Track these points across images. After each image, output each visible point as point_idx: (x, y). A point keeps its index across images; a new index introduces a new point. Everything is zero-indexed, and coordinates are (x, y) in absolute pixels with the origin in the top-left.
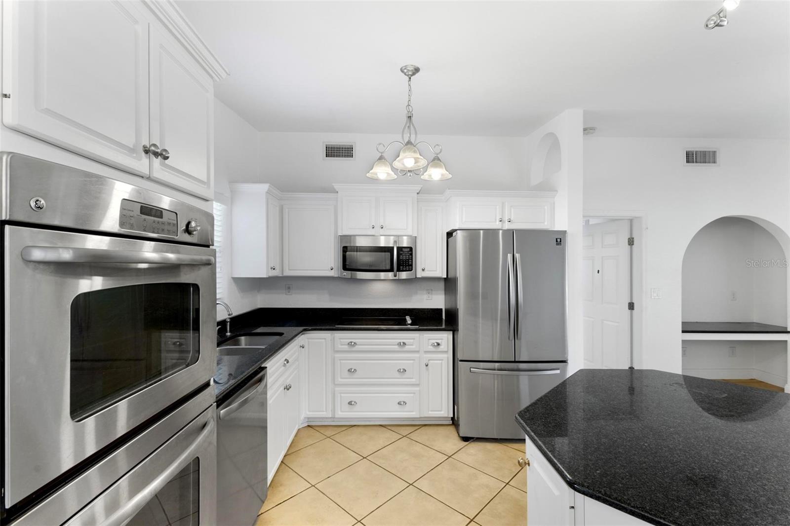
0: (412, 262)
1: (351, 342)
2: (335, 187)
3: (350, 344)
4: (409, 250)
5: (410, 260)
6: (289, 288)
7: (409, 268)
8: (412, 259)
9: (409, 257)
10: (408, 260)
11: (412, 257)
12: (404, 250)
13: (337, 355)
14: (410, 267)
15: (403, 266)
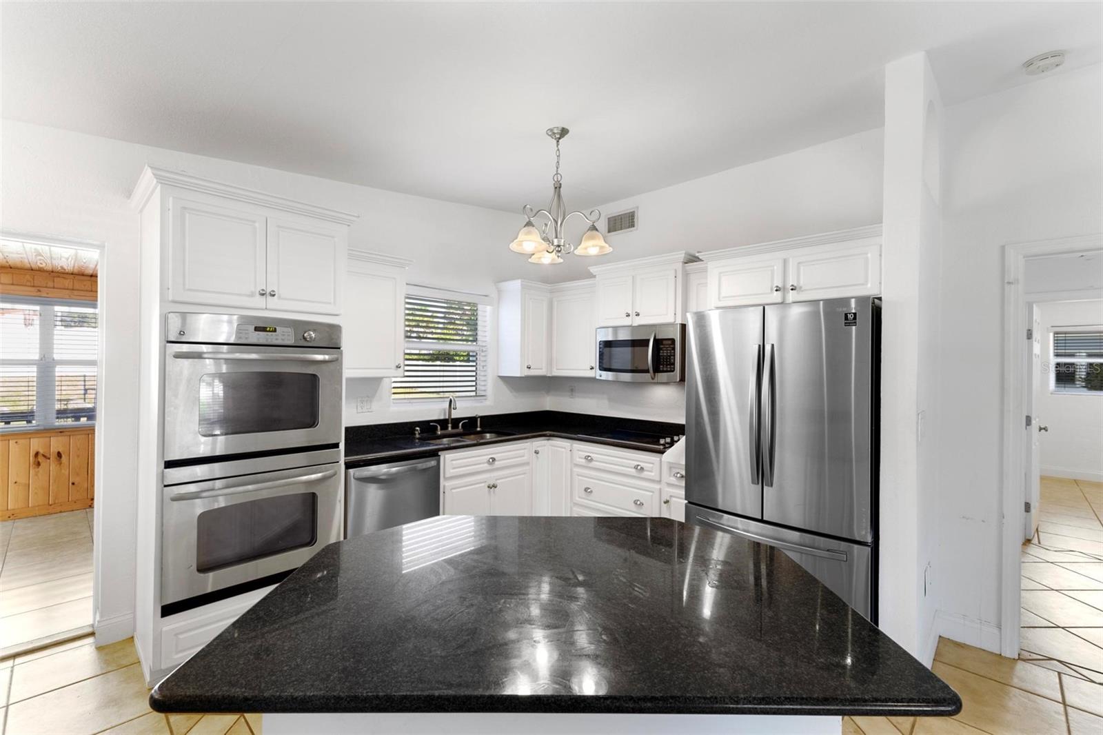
0: (674, 359)
1: (589, 456)
2: (591, 271)
3: (587, 458)
4: (670, 342)
5: (672, 357)
6: (572, 390)
7: (670, 368)
8: (674, 356)
9: (670, 353)
10: (670, 356)
11: (674, 353)
12: (664, 342)
13: (576, 470)
14: (672, 366)
15: (663, 365)
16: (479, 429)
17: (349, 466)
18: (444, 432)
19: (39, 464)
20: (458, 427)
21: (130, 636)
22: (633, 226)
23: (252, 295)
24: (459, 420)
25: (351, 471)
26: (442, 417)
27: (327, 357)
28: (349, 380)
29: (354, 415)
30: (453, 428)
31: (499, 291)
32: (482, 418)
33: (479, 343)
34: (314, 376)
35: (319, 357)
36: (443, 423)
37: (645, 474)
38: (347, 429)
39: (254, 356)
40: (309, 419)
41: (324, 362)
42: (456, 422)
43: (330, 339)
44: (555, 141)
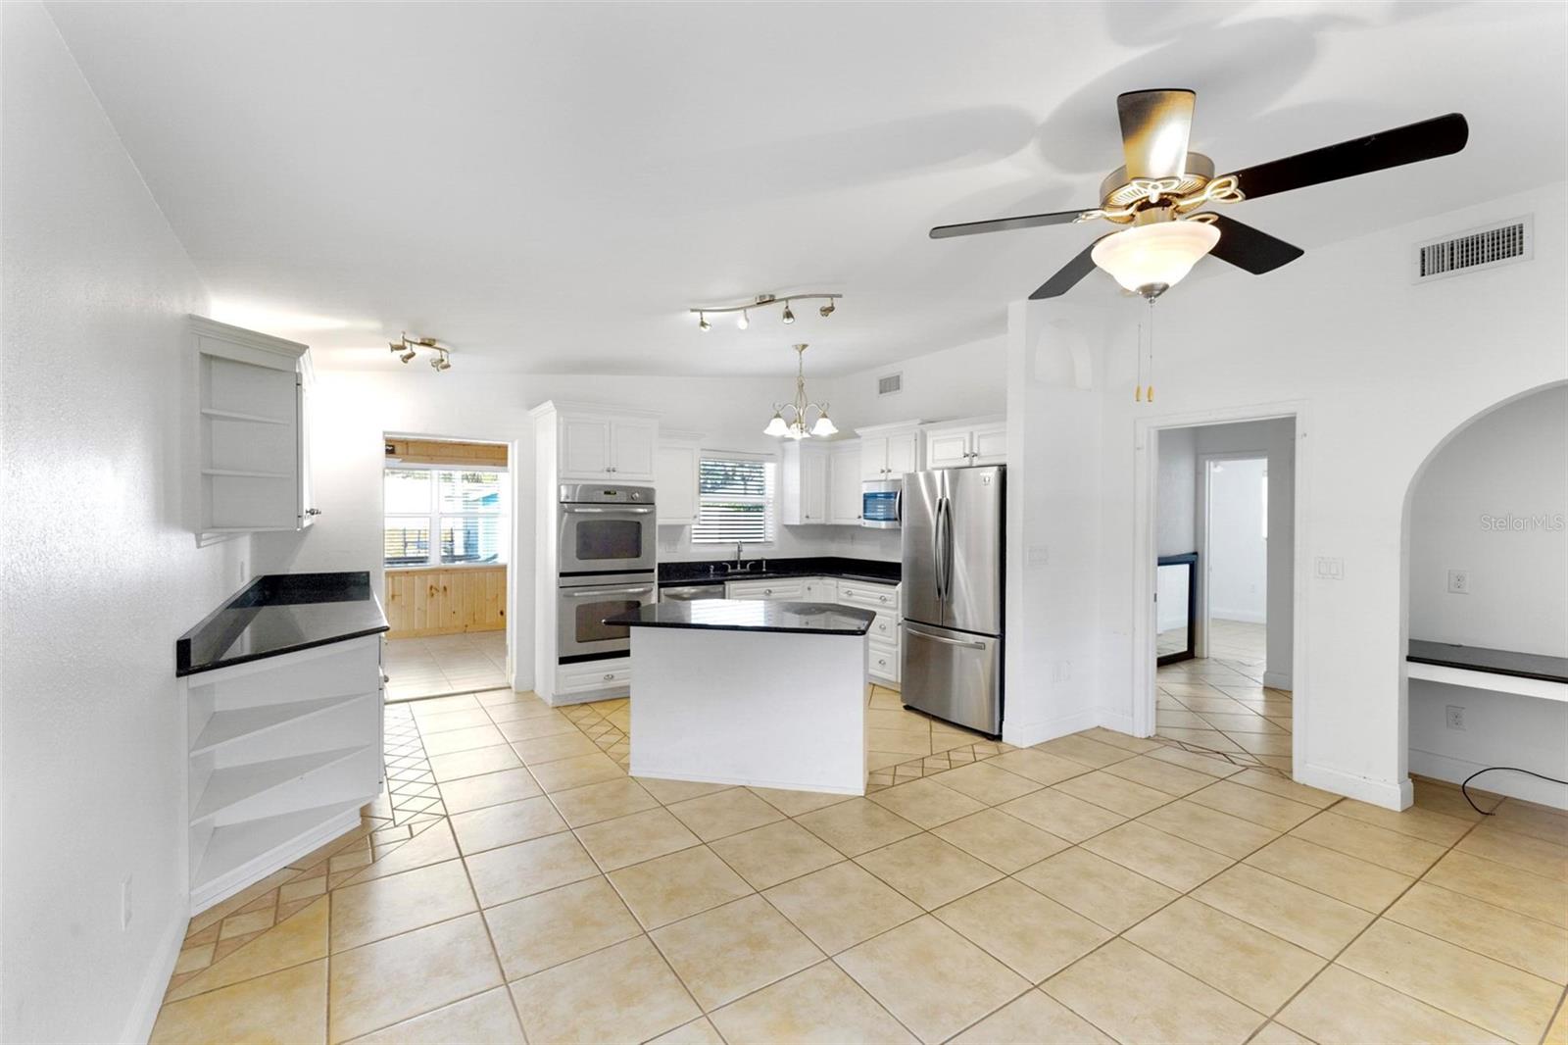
1: (849, 591)
2: (857, 432)
16: (764, 570)
17: (660, 586)
18: (734, 571)
19: (433, 595)
20: (745, 568)
21: (530, 689)
22: (899, 388)
23: (602, 471)
24: (746, 562)
25: (662, 590)
26: (733, 559)
27: (646, 510)
28: (660, 526)
29: (664, 553)
30: (741, 568)
31: (784, 450)
32: (767, 560)
33: (767, 495)
34: (639, 523)
35: (641, 510)
36: (734, 564)
37: (888, 603)
38: (659, 564)
39: (599, 510)
40: (636, 551)
41: (644, 513)
42: (744, 563)
43: (647, 498)
44: (798, 352)
